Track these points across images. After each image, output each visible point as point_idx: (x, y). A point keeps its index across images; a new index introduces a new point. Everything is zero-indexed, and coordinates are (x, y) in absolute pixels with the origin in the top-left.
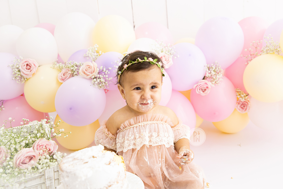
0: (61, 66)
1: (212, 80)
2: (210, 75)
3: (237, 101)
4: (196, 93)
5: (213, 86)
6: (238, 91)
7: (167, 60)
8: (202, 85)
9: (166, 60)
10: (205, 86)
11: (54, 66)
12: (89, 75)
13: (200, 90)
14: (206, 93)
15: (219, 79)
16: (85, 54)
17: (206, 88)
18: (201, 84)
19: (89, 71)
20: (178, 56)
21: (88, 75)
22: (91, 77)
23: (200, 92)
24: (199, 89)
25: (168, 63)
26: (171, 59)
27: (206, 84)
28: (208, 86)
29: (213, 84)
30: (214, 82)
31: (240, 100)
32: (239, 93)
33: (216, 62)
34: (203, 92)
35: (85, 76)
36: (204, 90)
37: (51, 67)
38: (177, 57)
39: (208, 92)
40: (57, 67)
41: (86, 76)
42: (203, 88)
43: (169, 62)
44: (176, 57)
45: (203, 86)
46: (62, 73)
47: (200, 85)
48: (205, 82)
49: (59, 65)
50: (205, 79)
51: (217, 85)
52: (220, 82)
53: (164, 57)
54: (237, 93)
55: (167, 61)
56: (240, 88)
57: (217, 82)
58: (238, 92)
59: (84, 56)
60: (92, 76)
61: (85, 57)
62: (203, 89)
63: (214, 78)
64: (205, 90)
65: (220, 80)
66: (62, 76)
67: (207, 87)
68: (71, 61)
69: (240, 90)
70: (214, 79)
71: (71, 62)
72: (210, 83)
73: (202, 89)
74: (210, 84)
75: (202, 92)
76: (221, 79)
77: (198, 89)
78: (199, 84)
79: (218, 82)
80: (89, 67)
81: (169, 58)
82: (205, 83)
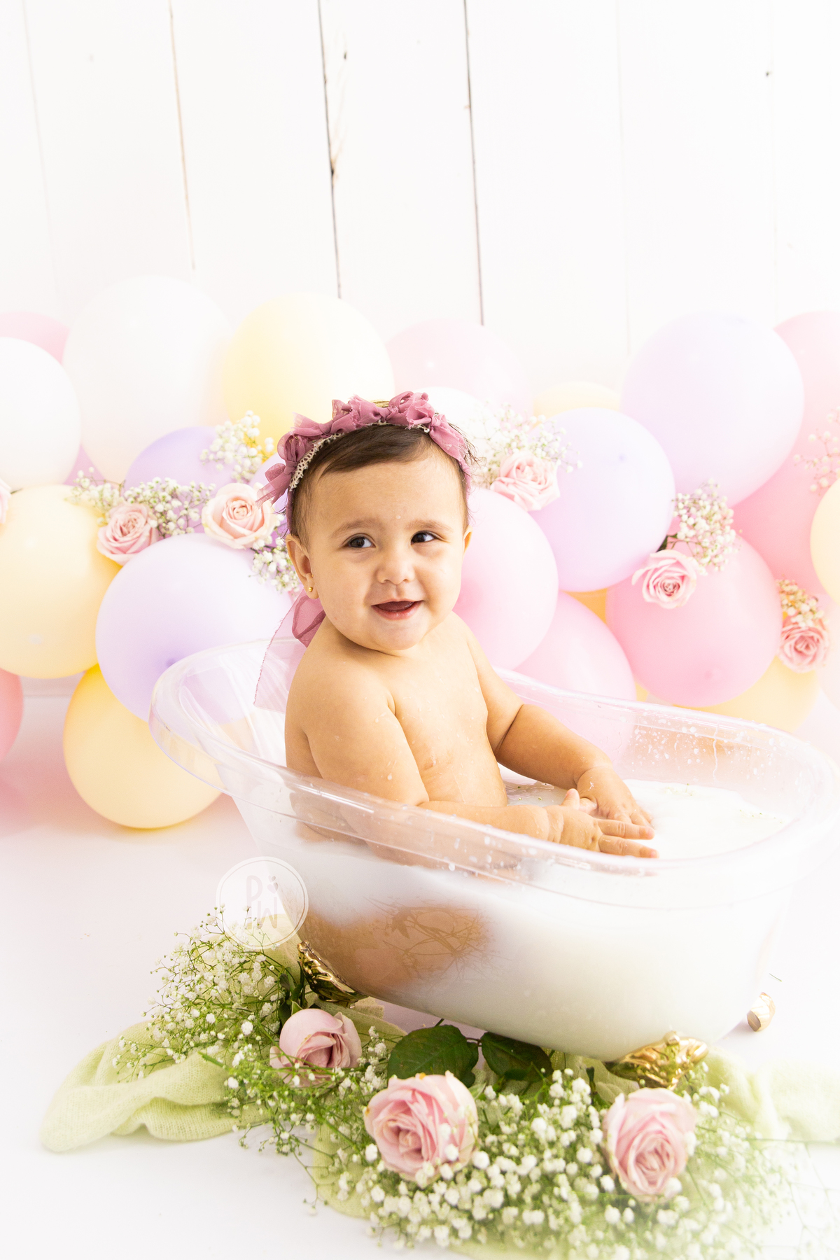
0: (107, 495)
1: (698, 549)
2: (692, 533)
3: (784, 626)
4: (643, 599)
5: (704, 572)
6: (787, 589)
7: (541, 479)
8: (666, 571)
9: (536, 477)
10: (676, 575)
11: (78, 493)
12: (244, 536)
13: (659, 588)
14: (678, 600)
15: (722, 549)
16: (205, 451)
17: (679, 581)
18: (661, 567)
19: (245, 520)
20: (580, 465)
21: (236, 536)
22: (252, 543)
23: (658, 598)
24: (655, 587)
25: (542, 490)
26: (552, 478)
27: (678, 564)
28: (684, 573)
29: (700, 564)
30: (706, 560)
31: (796, 623)
32: (792, 597)
33: (711, 481)
34: (669, 595)
35: (226, 538)
36: (671, 587)
37: (66, 500)
38: (575, 466)
39: (688, 596)
40: (90, 500)
41: (231, 537)
42: (668, 582)
43: (545, 488)
44: (570, 469)
45: (667, 574)
46: (115, 526)
47: (656, 570)
48: (674, 559)
49: (101, 493)
50: (669, 545)
51: (717, 568)
52: (727, 561)
53: (530, 465)
54: (783, 596)
55: (538, 482)
56: (793, 581)
57: (716, 560)
58: (789, 594)
59: (203, 457)
60: (254, 539)
61: (208, 461)
62: (669, 585)
63: (706, 542)
64: (674, 587)
65: (726, 551)
66: (117, 537)
67: (683, 578)
68: (158, 479)
69: (795, 588)
70: (705, 548)
71: (157, 482)
72: (694, 561)
73: (664, 588)
74: (692, 566)
75: (663, 596)
76: (729, 550)
77: (648, 586)
78: (652, 566)
79: (721, 558)
80: (243, 503)
81: (546, 471)
82: (674, 561)
